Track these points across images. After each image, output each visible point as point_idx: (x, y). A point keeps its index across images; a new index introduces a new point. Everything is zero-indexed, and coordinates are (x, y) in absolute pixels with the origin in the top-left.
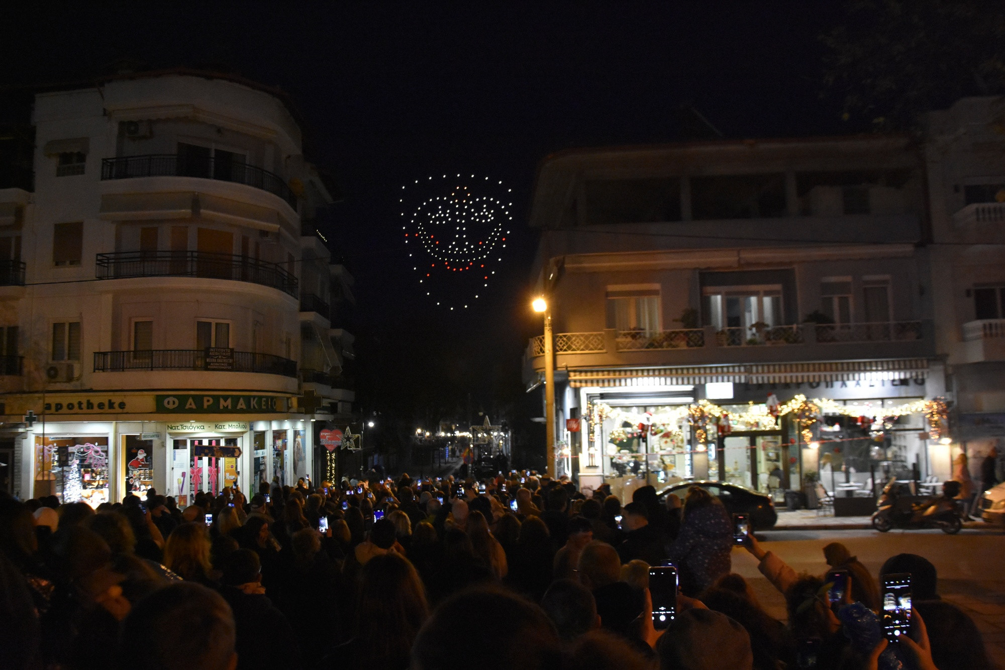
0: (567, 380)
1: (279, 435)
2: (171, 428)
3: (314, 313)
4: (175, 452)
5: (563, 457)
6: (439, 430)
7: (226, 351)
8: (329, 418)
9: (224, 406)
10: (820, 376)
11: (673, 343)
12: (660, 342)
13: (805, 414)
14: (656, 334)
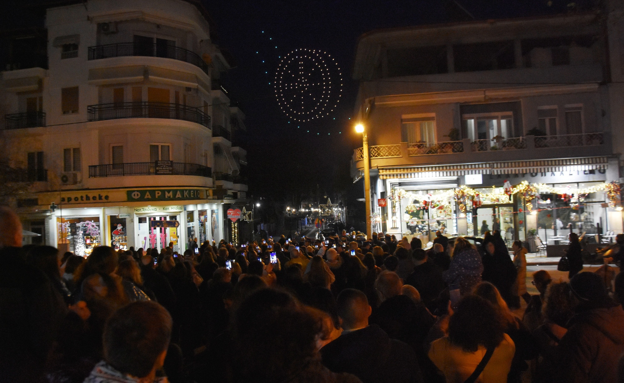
0: (378, 175)
1: (202, 213)
2: (137, 211)
3: (221, 137)
4: (139, 225)
5: (377, 223)
6: (301, 208)
7: (168, 163)
8: (232, 202)
9: (168, 197)
10: (537, 169)
11: (444, 150)
12: (436, 150)
13: (528, 193)
14: (433, 145)
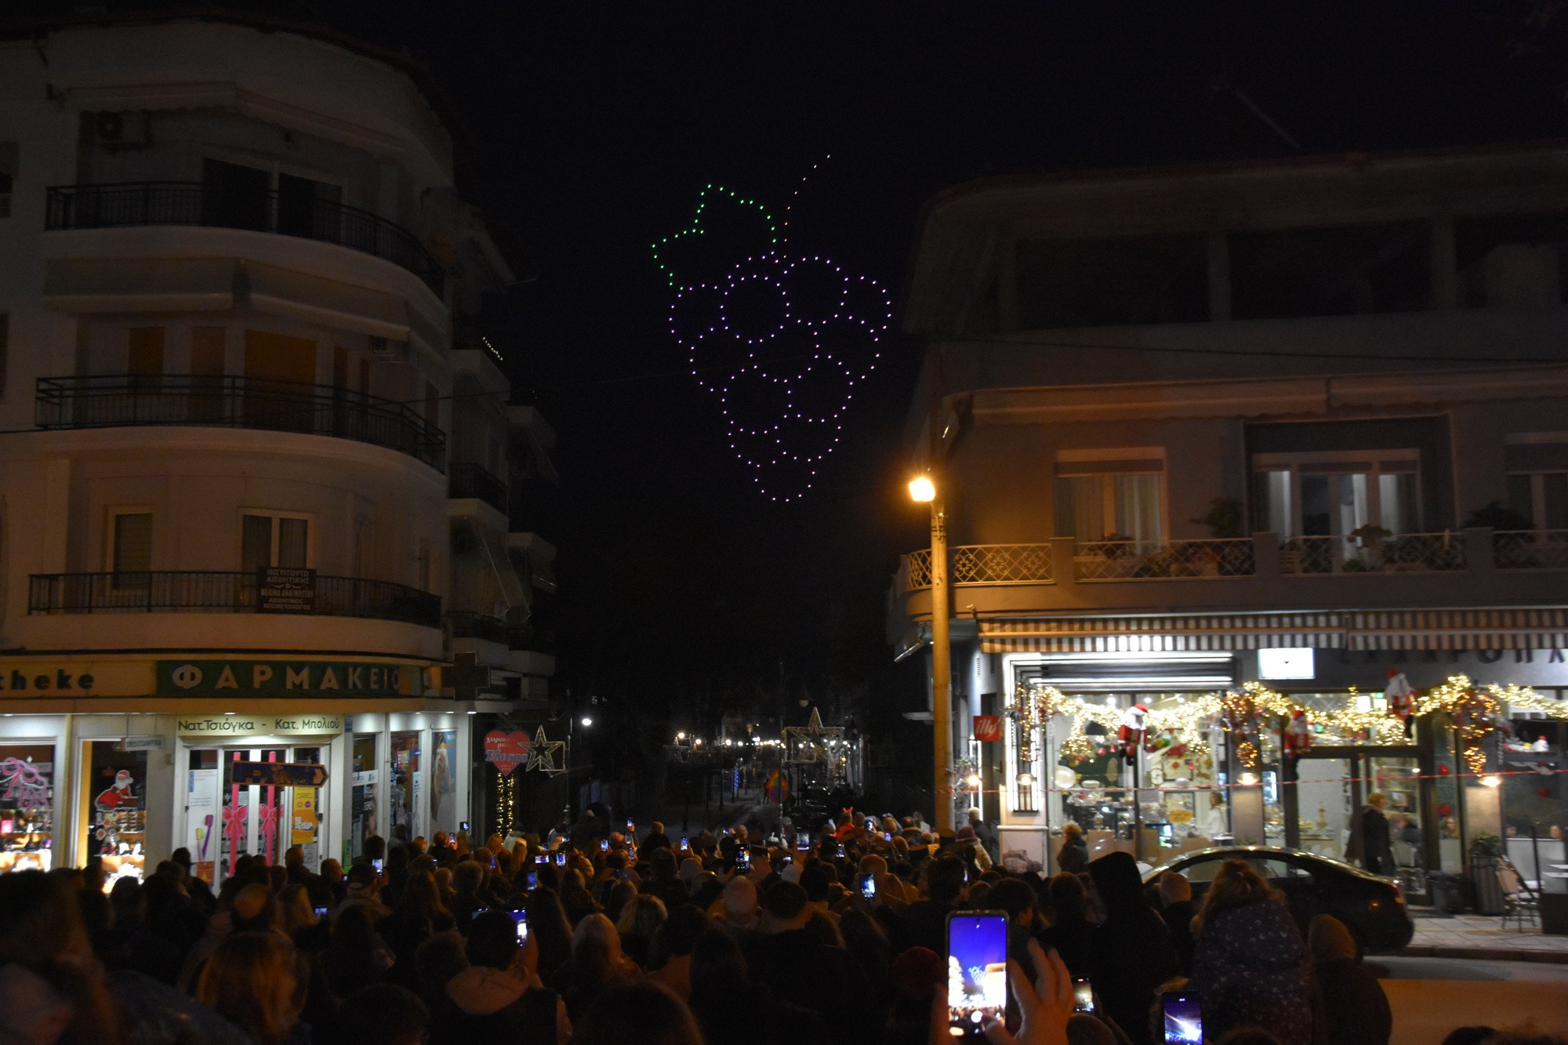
0: (977, 637)
1: (405, 741)
2: (186, 727)
3: (477, 500)
4: (192, 776)
5: (967, 792)
6: (720, 734)
7: (299, 574)
8: (503, 708)
9: (294, 684)
10: (1501, 638)
11: (1190, 566)
12: (1164, 565)
13: (1471, 714)
14: (1155, 548)
